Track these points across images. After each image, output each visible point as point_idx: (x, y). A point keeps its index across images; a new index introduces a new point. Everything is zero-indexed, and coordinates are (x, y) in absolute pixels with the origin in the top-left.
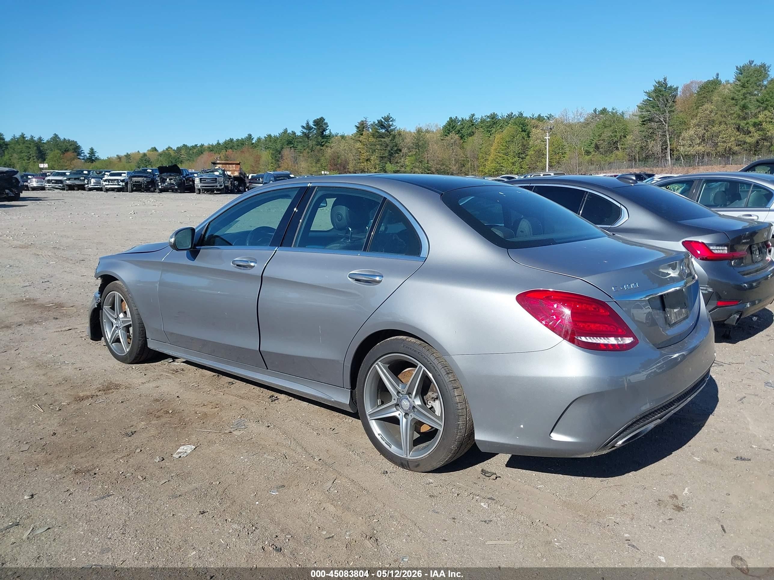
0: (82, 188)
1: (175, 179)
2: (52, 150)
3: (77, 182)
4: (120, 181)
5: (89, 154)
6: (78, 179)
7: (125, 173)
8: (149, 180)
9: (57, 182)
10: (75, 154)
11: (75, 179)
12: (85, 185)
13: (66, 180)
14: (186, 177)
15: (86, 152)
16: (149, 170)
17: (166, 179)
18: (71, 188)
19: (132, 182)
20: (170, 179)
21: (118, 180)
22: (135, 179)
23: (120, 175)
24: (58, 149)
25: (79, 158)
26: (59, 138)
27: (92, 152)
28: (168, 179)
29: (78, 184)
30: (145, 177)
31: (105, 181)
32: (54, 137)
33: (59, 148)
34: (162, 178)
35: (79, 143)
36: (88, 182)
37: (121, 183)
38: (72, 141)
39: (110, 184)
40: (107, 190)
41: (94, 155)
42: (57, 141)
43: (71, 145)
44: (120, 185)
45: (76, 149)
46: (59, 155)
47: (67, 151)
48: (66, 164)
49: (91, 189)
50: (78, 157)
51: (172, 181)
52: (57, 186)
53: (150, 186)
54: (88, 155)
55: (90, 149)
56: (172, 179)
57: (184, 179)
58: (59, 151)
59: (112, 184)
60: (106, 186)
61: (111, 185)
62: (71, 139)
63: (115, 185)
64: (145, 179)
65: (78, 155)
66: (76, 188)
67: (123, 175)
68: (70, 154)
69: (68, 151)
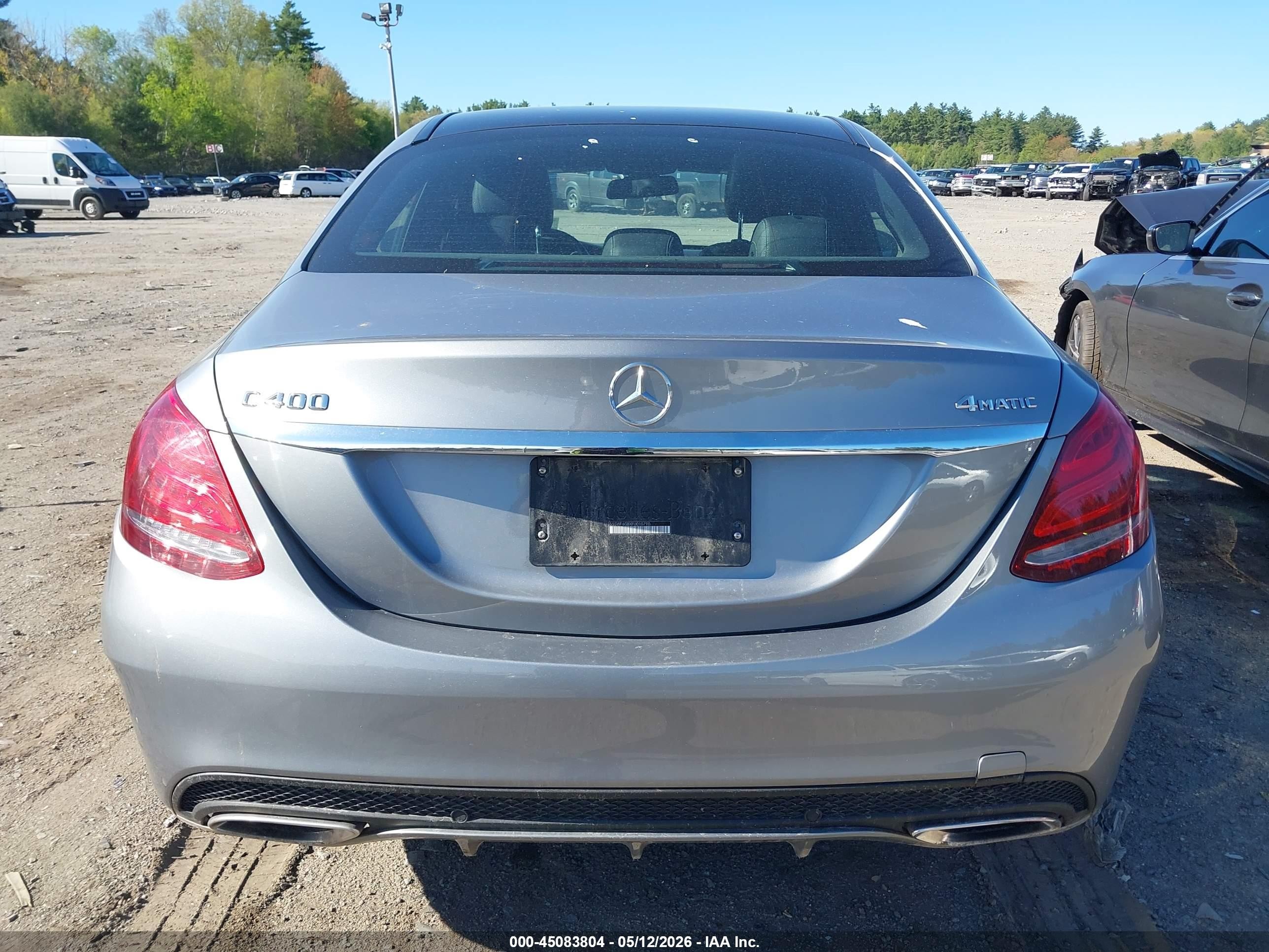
0: (1019, 192)
1: (1166, 176)
2: (1034, 134)
3: (1016, 183)
4: (1075, 181)
5: (1091, 137)
6: (1018, 177)
7: (1088, 167)
8: (1123, 180)
9: (991, 182)
10: (1069, 138)
11: (1014, 178)
12: (1023, 187)
13: (1001, 179)
14: (1190, 174)
15: (1087, 134)
16: (1127, 162)
17: (1150, 177)
18: (1006, 192)
19: (1092, 183)
20: (1157, 178)
21: (1072, 179)
22: (1097, 178)
23: (1079, 170)
24: (1044, 132)
25: (1074, 146)
26: (1049, 113)
27: (1097, 135)
28: (1153, 177)
29: (1015, 185)
30: (1117, 173)
31: (1052, 181)
32: (1042, 112)
33: (1047, 129)
34: (1143, 175)
35: (1079, 121)
36: (1029, 182)
37: (1077, 185)
38: (1068, 118)
39: (1059, 185)
40: (1053, 196)
41: (1099, 140)
42: (1046, 118)
43: (1065, 125)
44: (1074, 188)
45: (1071, 130)
46: (1044, 141)
47: (1056, 134)
48: (1051, 156)
49: (1031, 195)
50: (1073, 144)
51: (1160, 181)
52: (988, 189)
53: (1121, 190)
54: (1089, 140)
55: (1095, 129)
56: (1160, 177)
57: (1185, 177)
58: (1045, 135)
59: (1062, 185)
60: (1052, 190)
61: (1060, 187)
62: (1068, 115)
63: (1068, 187)
64: (1115, 177)
65: (1072, 141)
66: (1014, 193)
67: (1084, 170)
68: (1061, 139)
69: (1059, 134)
